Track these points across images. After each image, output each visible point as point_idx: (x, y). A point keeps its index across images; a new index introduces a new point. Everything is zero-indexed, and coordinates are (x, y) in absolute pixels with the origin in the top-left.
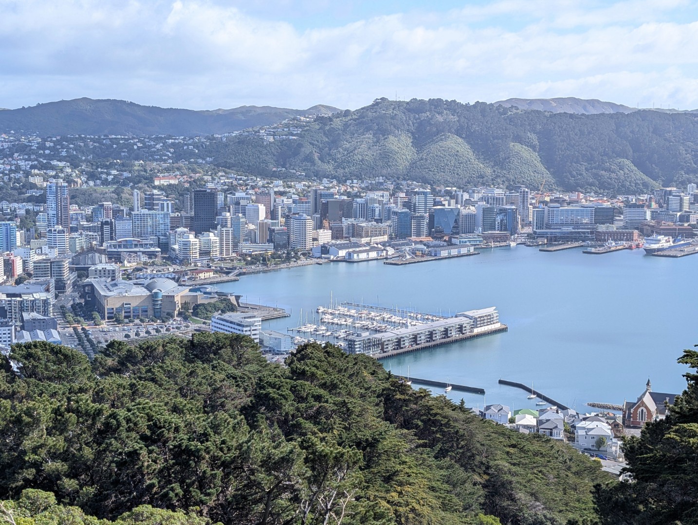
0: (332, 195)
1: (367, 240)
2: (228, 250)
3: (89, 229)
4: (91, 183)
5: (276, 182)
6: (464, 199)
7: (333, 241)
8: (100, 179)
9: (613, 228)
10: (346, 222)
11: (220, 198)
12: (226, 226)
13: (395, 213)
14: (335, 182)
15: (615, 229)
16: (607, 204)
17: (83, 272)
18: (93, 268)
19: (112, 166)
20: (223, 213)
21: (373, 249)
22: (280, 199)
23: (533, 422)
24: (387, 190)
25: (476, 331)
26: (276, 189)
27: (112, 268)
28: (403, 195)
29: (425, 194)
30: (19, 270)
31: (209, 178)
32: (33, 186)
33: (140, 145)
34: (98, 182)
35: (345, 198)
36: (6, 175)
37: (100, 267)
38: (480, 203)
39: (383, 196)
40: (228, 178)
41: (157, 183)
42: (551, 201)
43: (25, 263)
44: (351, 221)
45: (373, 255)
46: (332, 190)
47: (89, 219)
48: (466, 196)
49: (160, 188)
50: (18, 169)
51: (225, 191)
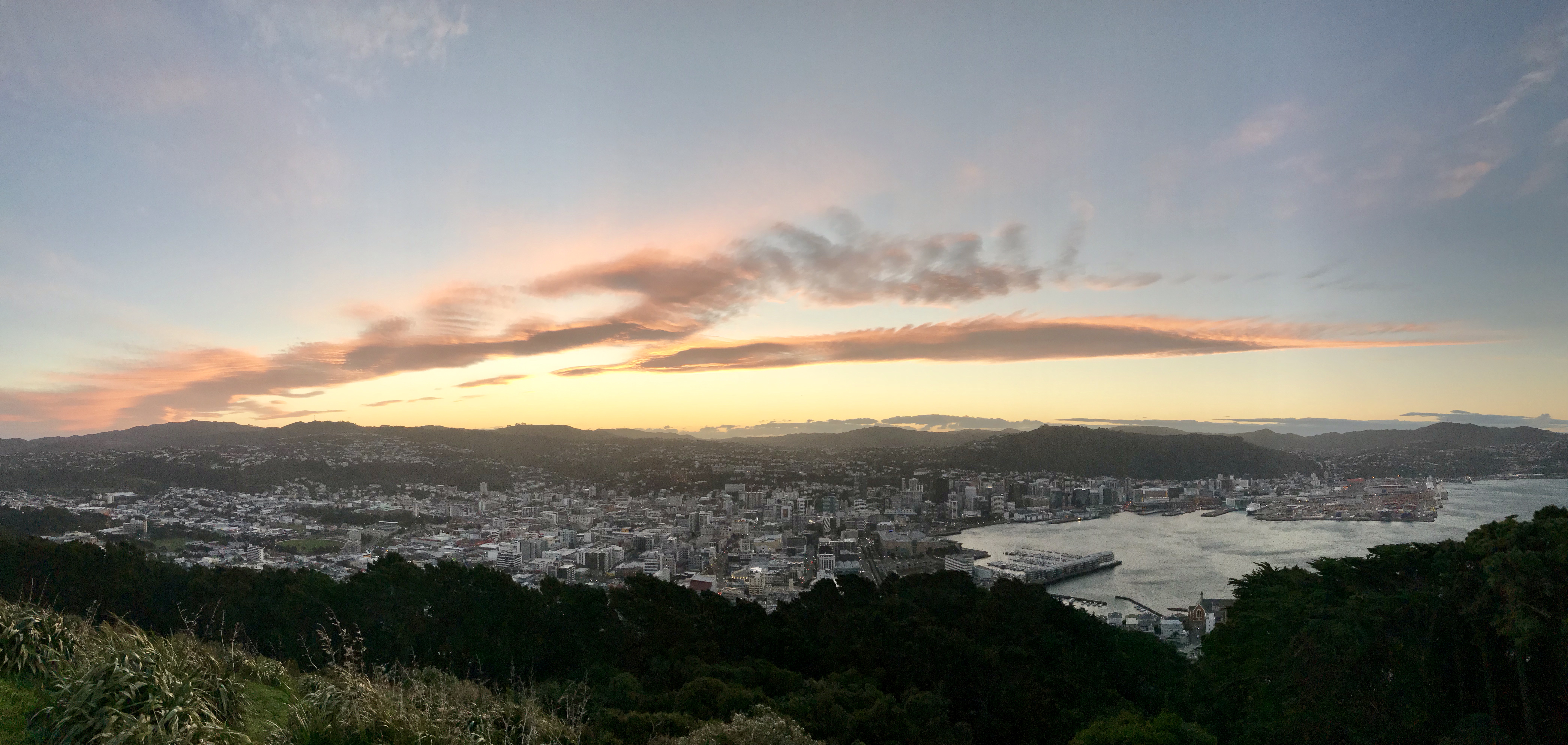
0: (1016, 481)
1: (1036, 508)
2: (954, 515)
3: (877, 501)
5: (983, 473)
7: (1017, 509)
8: (884, 472)
10: (1024, 497)
11: (951, 483)
12: (953, 500)
13: (1053, 492)
14: (1017, 473)
18: (879, 524)
20: (953, 492)
21: (1040, 514)
22: (985, 484)
23: (1137, 623)
24: (1048, 478)
25: (1101, 565)
26: (982, 477)
27: (889, 525)
28: (1058, 481)
29: (1071, 480)
30: (838, 524)
31: (944, 471)
32: (847, 476)
35: (1024, 482)
36: (832, 470)
37: (883, 523)
38: (1102, 486)
39: (1046, 481)
40: (955, 471)
43: (842, 520)
44: (1027, 496)
45: (1040, 517)
46: (1016, 478)
47: (878, 494)
49: (916, 477)
50: (840, 466)
51: (953, 479)
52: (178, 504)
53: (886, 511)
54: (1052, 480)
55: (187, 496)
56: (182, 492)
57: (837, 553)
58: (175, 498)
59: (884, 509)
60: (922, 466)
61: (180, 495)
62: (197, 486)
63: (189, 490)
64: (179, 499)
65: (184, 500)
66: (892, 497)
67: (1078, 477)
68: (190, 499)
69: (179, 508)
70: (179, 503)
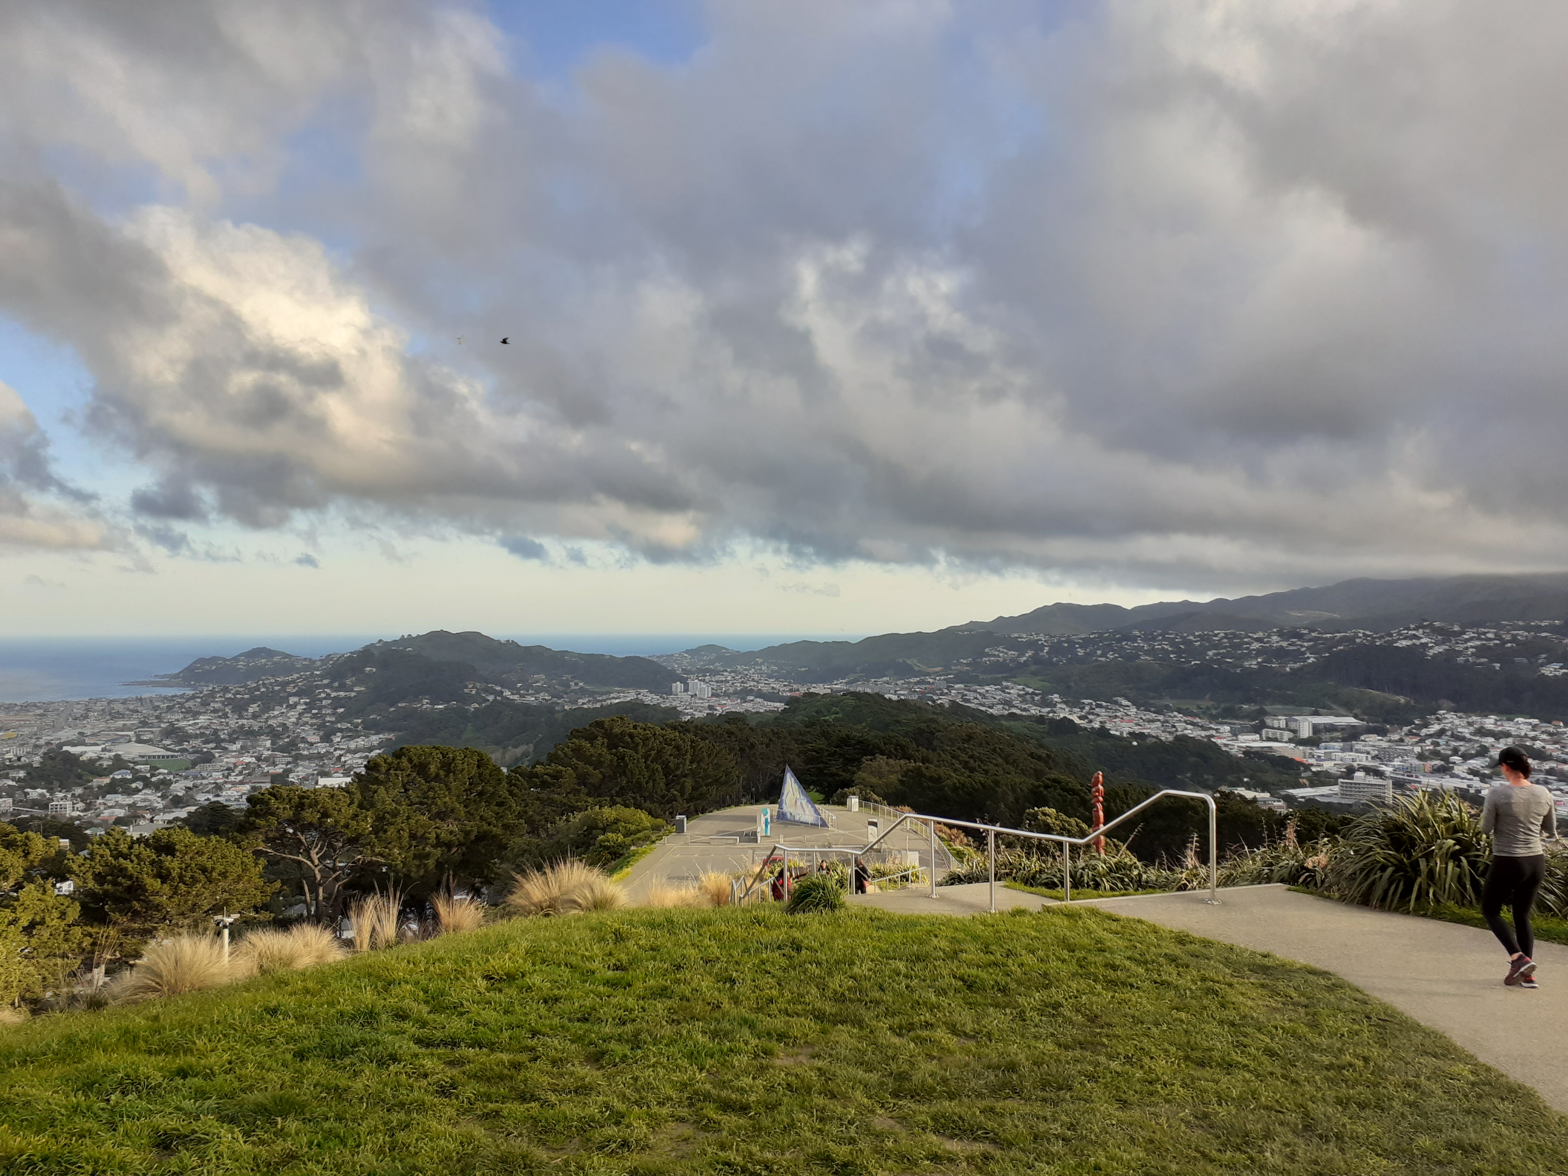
52: (1463, 749)
55: (1482, 732)
56: (1470, 724)
58: (1453, 735)
61: (1466, 731)
62: (1509, 713)
63: (1487, 721)
64: (1463, 739)
65: (1477, 741)
68: (1491, 740)
69: (1466, 757)
70: (1463, 747)
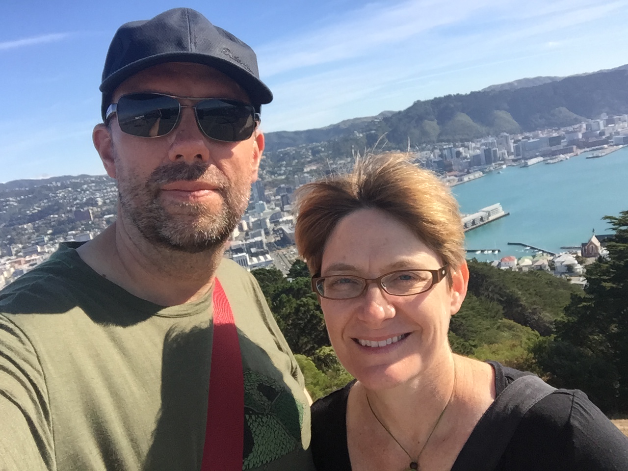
4: (273, 177)
6: (473, 147)
8: (276, 173)
9: (561, 147)
13: (434, 162)
15: (562, 148)
16: (555, 135)
17: (277, 223)
18: (281, 220)
19: (282, 165)
23: (530, 263)
24: (429, 150)
25: (491, 218)
28: (438, 151)
29: (450, 148)
30: (245, 228)
33: (294, 152)
34: (276, 175)
37: (284, 219)
38: (482, 147)
39: (426, 154)
41: (305, 170)
42: (523, 138)
43: (248, 224)
48: (473, 145)
49: (307, 173)
53: (285, 206)
54: (432, 151)
57: (249, 252)
59: (283, 205)
60: (310, 162)
66: (289, 195)
67: (457, 144)
